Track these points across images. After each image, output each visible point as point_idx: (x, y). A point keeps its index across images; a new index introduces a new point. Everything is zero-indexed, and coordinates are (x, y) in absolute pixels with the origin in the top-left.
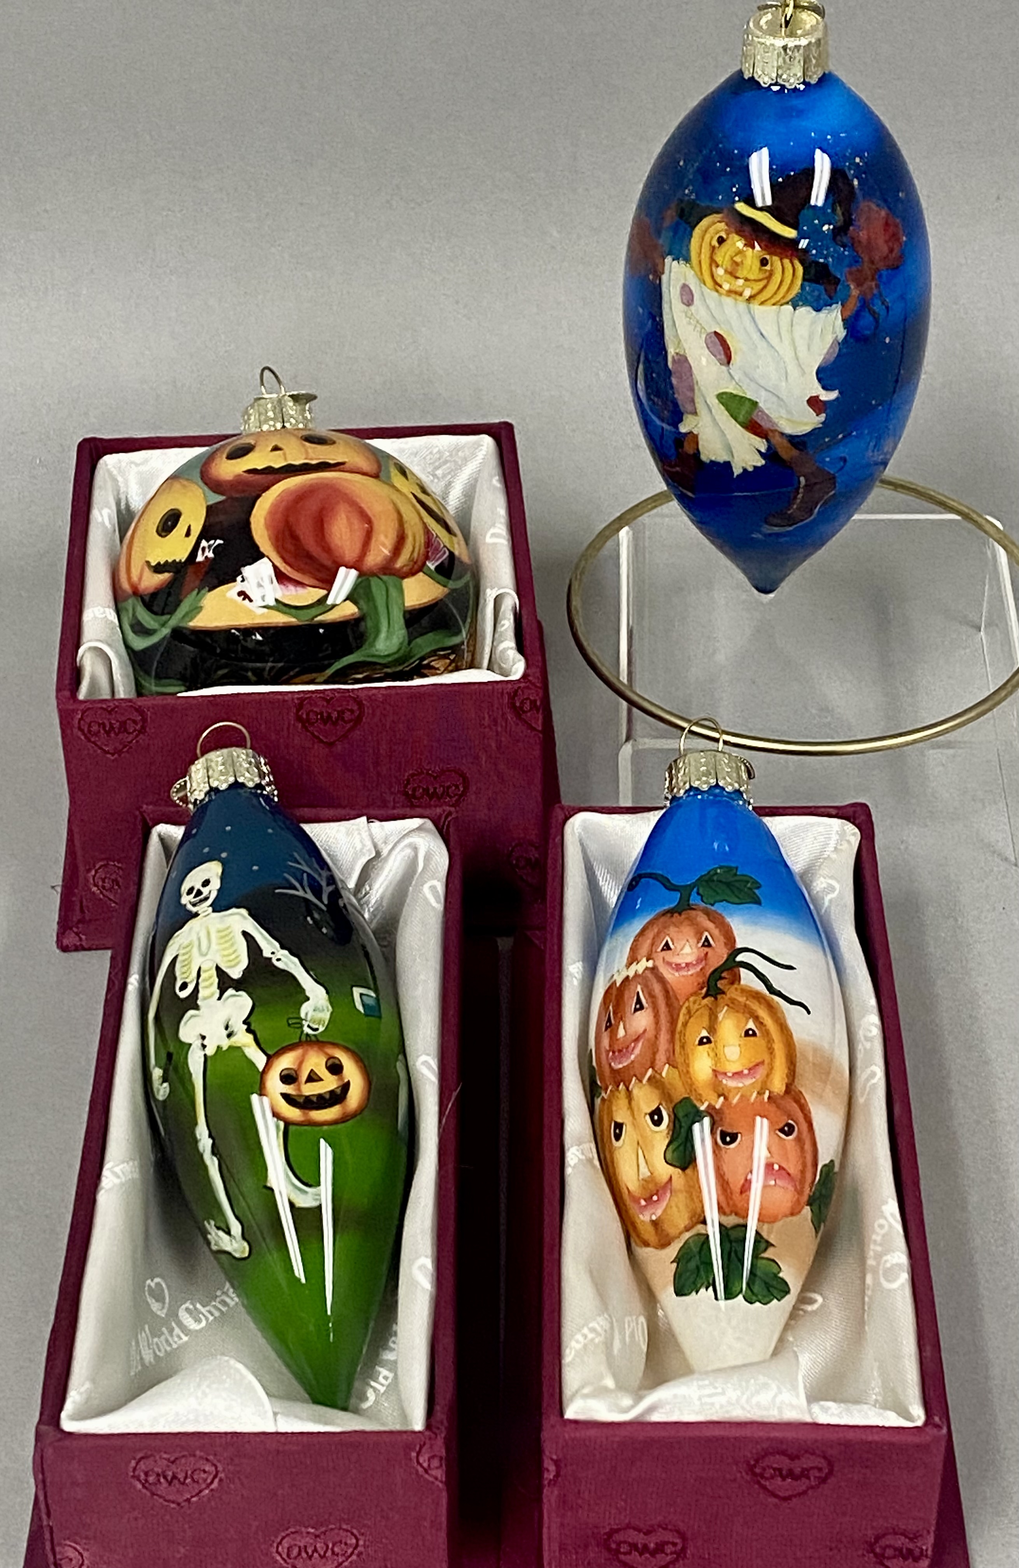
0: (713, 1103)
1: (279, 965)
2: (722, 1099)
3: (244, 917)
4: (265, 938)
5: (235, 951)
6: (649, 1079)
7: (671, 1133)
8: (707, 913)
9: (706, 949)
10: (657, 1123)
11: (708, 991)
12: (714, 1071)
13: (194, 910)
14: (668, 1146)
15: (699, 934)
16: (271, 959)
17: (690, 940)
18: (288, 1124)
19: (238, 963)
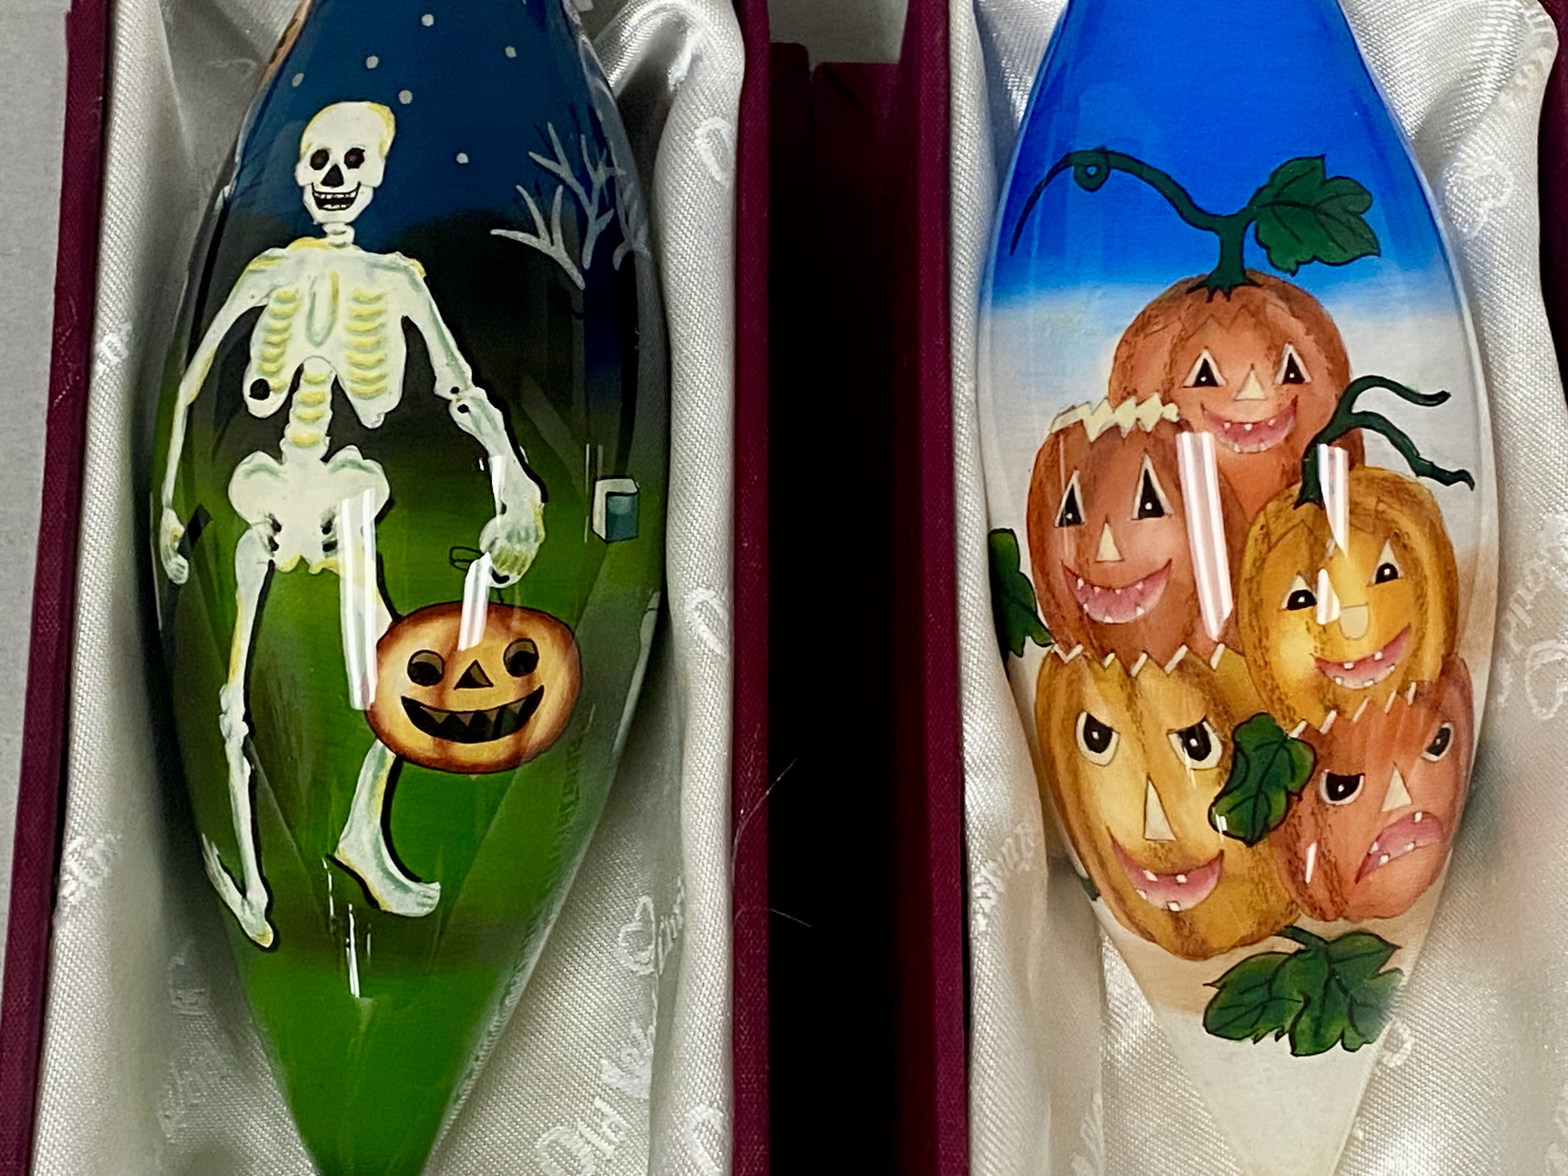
0: (1315, 724)
1: (463, 420)
2: (1333, 714)
3: (414, 283)
4: (447, 347)
5: (380, 361)
6: (1181, 665)
7: (1226, 777)
8: (1286, 295)
9: (1294, 388)
10: (1200, 753)
11: (1302, 491)
12: (1318, 660)
13: (319, 215)
14: (1218, 798)
15: (1275, 348)
16: (448, 402)
17: (1258, 367)
18: (402, 757)
19: (379, 392)
